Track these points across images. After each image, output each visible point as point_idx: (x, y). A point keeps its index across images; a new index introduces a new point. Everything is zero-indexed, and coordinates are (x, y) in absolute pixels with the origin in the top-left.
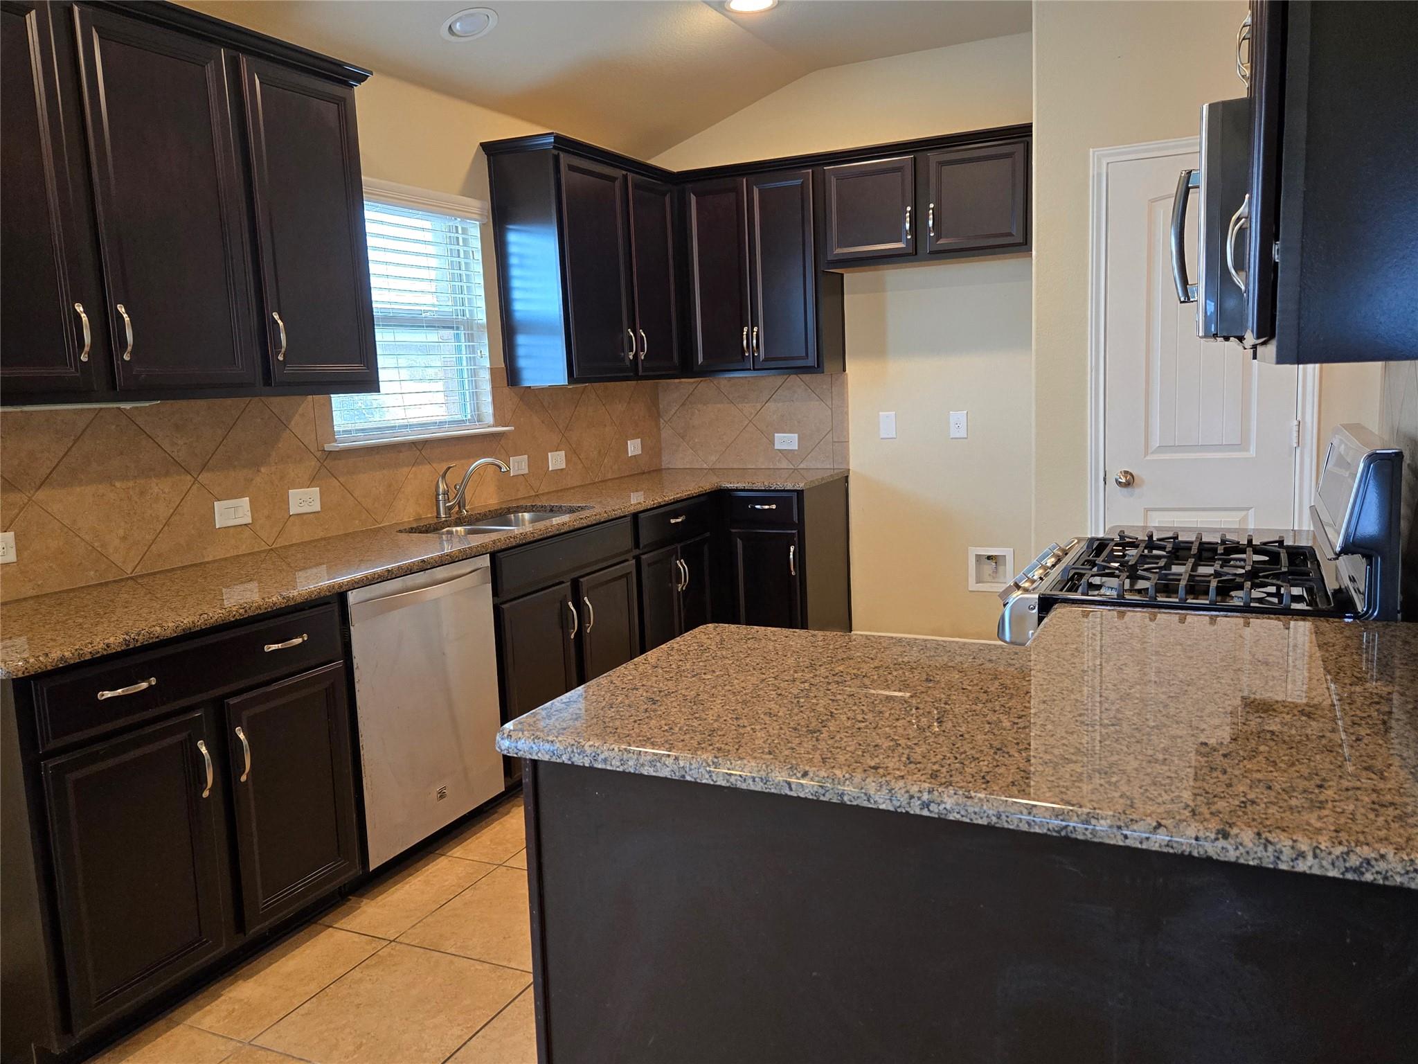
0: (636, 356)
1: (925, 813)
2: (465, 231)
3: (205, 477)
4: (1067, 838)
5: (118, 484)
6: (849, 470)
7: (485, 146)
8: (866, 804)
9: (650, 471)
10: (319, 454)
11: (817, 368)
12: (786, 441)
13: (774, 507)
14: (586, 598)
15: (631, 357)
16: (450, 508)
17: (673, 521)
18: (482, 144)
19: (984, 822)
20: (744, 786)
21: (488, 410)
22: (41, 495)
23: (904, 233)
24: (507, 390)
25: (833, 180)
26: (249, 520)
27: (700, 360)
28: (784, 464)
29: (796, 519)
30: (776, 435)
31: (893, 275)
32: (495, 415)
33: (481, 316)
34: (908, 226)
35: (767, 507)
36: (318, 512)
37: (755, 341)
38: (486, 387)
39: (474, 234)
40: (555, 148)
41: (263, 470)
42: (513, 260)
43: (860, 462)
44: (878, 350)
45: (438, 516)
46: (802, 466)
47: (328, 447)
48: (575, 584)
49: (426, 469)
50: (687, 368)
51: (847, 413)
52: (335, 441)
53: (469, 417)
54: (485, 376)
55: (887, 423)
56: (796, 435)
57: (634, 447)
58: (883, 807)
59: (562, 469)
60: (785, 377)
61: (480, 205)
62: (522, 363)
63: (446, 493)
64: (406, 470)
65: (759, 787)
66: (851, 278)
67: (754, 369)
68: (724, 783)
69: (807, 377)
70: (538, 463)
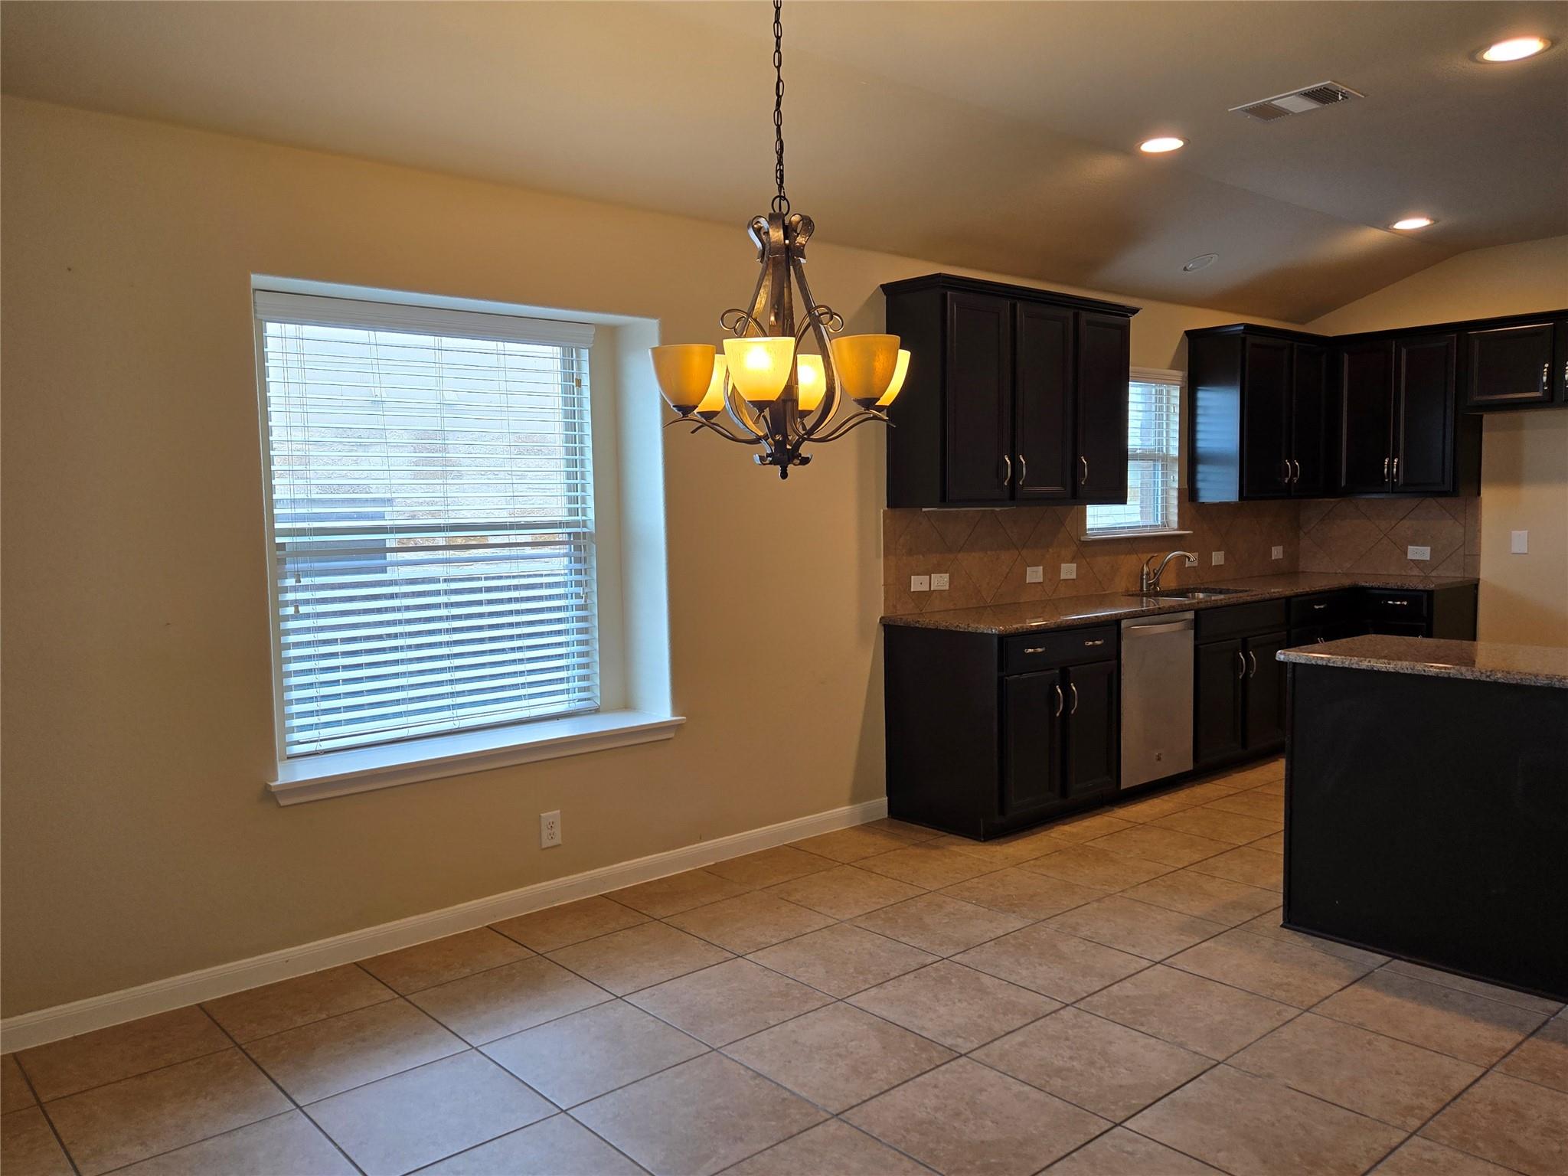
0: (1291, 480)
1: (1488, 679)
2: (1168, 392)
3: (1024, 552)
4: (1552, 687)
5: (989, 552)
6: (1479, 579)
7: (1187, 333)
8: (1460, 677)
9: (1289, 571)
10: (1077, 542)
11: (1453, 493)
12: (1419, 553)
13: (1405, 603)
14: (1251, 652)
15: (1286, 481)
16: (1150, 585)
17: (1316, 607)
18: (1186, 332)
19: (1515, 682)
20: (1402, 671)
21: (1174, 518)
22: (960, 556)
23: (1541, 385)
24: (1187, 504)
25: (1477, 342)
26: (1041, 580)
27: (1343, 484)
28: (1416, 572)
29: (1425, 612)
30: (1409, 547)
31: (1529, 416)
32: (1179, 522)
33: (1175, 452)
34: (1545, 378)
35: (1399, 603)
36: (1074, 580)
37: (1395, 470)
38: (1174, 502)
39: (1174, 395)
40: (1243, 333)
41: (1050, 550)
42: (1200, 411)
43: (1489, 572)
44: (1513, 477)
45: (1142, 589)
46: (1433, 574)
47: (1083, 539)
48: (1245, 641)
49: (1134, 557)
50: (1332, 490)
51: (1480, 531)
52: (1087, 534)
53: (1160, 523)
54: (1175, 494)
55: (1520, 541)
56: (1429, 548)
57: (1277, 552)
58: (1468, 678)
59: (1221, 565)
60: (1421, 499)
61: (1180, 375)
62: (1200, 485)
63: (1148, 574)
64: (1123, 557)
65: (1410, 671)
66: (1487, 418)
67: (1393, 492)
68: (1393, 671)
69: (1442, 500)
70: (1205, 558)
